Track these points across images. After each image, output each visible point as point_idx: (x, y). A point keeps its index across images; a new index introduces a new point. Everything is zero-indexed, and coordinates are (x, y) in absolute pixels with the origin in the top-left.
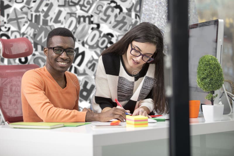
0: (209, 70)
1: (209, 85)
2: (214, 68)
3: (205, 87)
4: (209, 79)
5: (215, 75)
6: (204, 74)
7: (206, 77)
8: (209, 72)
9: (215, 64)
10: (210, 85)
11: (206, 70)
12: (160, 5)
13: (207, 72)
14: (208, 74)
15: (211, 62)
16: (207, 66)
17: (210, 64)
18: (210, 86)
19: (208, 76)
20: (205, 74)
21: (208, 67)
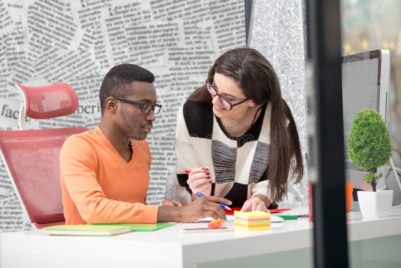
0: (368, 134)
1: (369, 158)
2: (376, 131)
3: (362, 161)
4: (369, 149)
5: (378, 141)
6: (359, 140)
7: (363, 146)
8: (369, 137)
9: (377, 124)
10: (371, 159)
11: (362, 134)
12: (280, 25)
13: (364, 136)
14: (366, 141)
15: (370, 121)
16: (365, 127)
17: (369, 124)
18: (370, 161)
19: (366, 143)
20: (362, 140)
21: (367, 128)
